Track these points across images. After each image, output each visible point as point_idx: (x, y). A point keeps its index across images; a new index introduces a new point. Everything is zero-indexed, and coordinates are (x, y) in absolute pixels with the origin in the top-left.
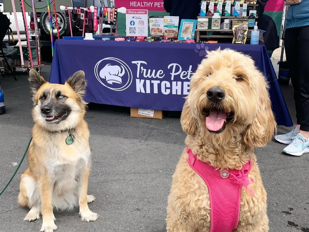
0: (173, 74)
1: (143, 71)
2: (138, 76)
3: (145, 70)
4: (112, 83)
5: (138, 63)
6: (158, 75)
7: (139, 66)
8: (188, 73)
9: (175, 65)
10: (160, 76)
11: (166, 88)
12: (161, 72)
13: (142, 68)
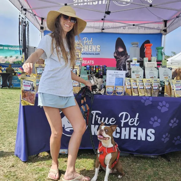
0: (123, 121)
1: (98, 118)
2: (93, 123)
3: (100, 118)
4: (70, 130)
5: (93, 113)
6: (110, 122)
7: (94, 115)
8: (135, 120)
9: (125, 113)
10: (112, 122)
11: (117, 132)
12: (113, 119)
13: (97, 116)
